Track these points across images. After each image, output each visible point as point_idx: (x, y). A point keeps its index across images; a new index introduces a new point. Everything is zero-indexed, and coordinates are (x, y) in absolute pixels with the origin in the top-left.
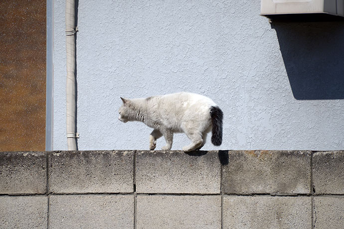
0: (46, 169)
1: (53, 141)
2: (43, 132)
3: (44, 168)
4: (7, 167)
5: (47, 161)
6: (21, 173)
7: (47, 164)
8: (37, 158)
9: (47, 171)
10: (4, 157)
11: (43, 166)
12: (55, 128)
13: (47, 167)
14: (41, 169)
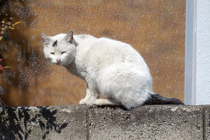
0: (201, 129)
1: (195, 92)
2: (182, 79)
3: (199, 128)
4: (149, 126)
5: (203, 119)
6: (169, 133)
7: (204, 122)
8: (190, 114)
9: (204, 132)
10: (146, 112)
11: (199, 125)
12: (198, 74)
13: (204, 126)
14: (194, 128)
